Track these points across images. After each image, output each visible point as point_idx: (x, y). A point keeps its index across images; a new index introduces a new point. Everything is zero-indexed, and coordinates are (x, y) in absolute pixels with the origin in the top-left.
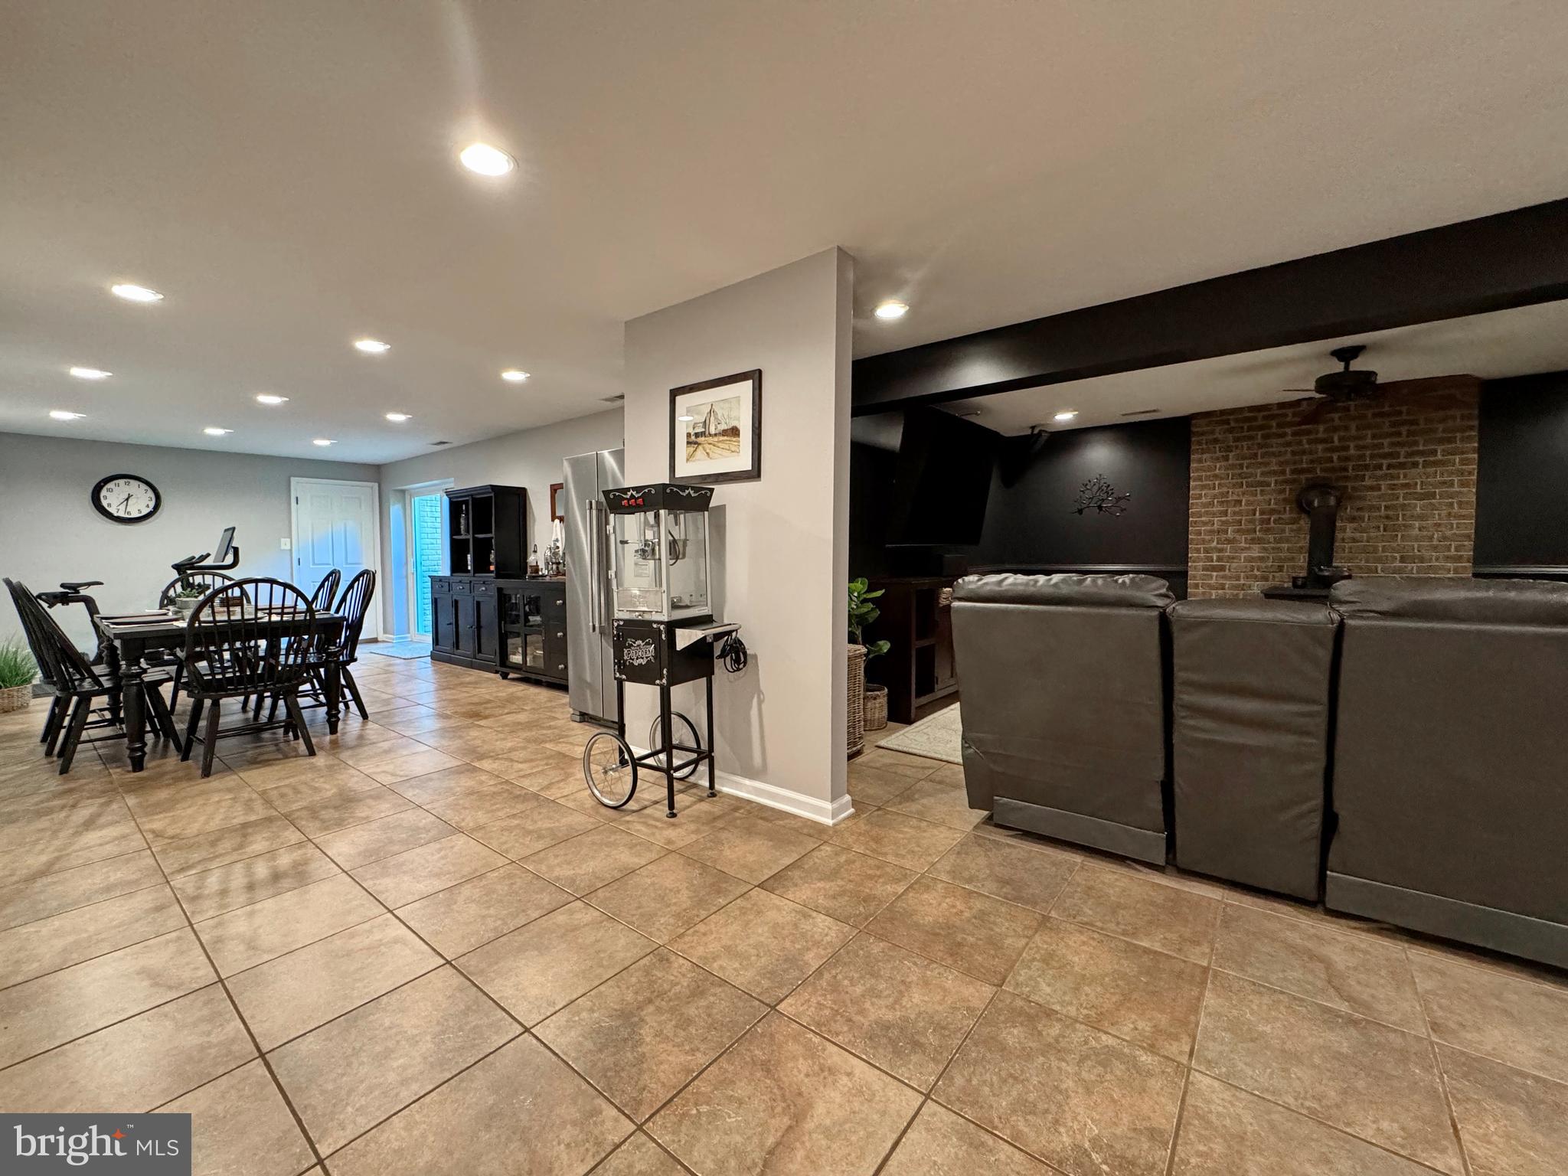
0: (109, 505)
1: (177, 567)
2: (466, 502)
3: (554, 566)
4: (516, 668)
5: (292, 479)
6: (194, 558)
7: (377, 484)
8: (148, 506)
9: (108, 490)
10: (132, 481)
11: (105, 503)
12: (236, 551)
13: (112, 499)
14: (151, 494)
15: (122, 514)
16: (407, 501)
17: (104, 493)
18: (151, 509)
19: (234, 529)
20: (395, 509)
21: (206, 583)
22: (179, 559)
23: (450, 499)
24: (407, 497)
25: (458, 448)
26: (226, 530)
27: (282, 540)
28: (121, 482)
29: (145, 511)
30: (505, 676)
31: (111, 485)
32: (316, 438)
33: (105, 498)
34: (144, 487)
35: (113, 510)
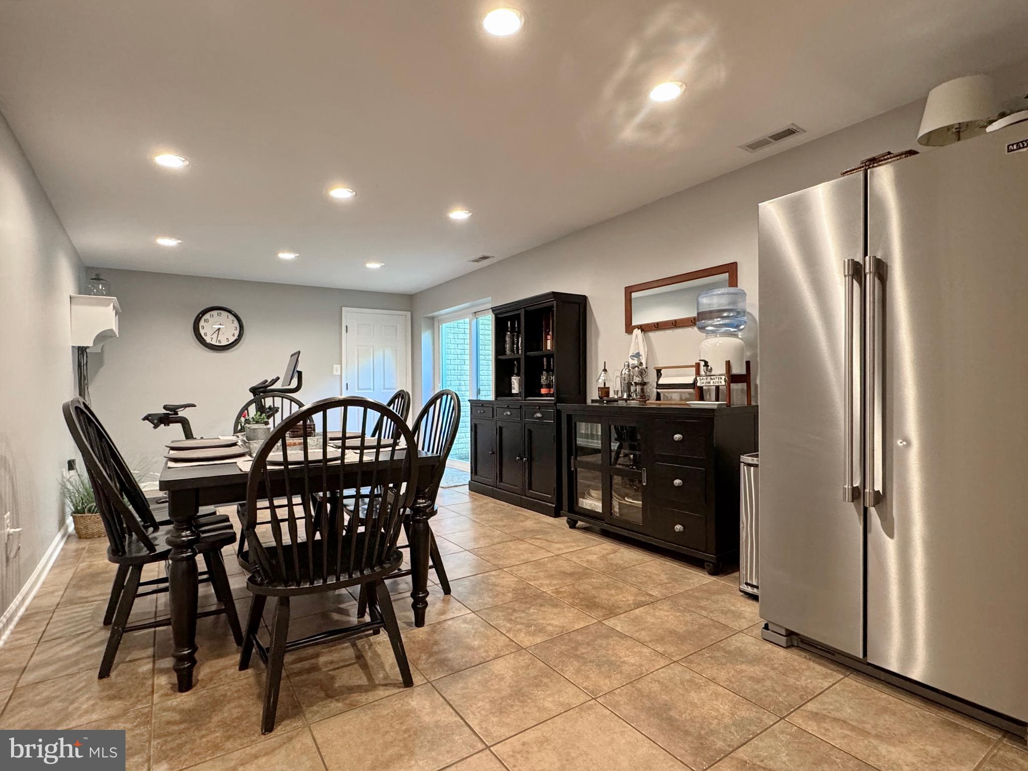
0: (206, 334)
1: (254, 390)
2: (517, 317)
3: (638, 388)
4: (589, 515)
5: (344, 308)
6: (267, 381)
7: (409, 313)
8: (234, 335)
9: (205, 321)
10: (222, 312)
11: (202, 332)
12: (300, 373)
13: (208, 329)
14: (236, 324)
15: (214, 342)
16: (436, 328)
17: (202, 323)
18: (236, 337)
19: (299, 353)
20: (426, 337)
21: (276, 406)
22: (255, 383)
23: (496, 315)
24: (436, 324)
25: (501, 262)
26: (292, 356)
27: (334, 365)
28: (215, 313)
29: (232, 340)
30: (572, 525)
31: (207, 316)
32: (369, 261)
33: (203, 327)
34: (231, 317)
35: (208, 340)
